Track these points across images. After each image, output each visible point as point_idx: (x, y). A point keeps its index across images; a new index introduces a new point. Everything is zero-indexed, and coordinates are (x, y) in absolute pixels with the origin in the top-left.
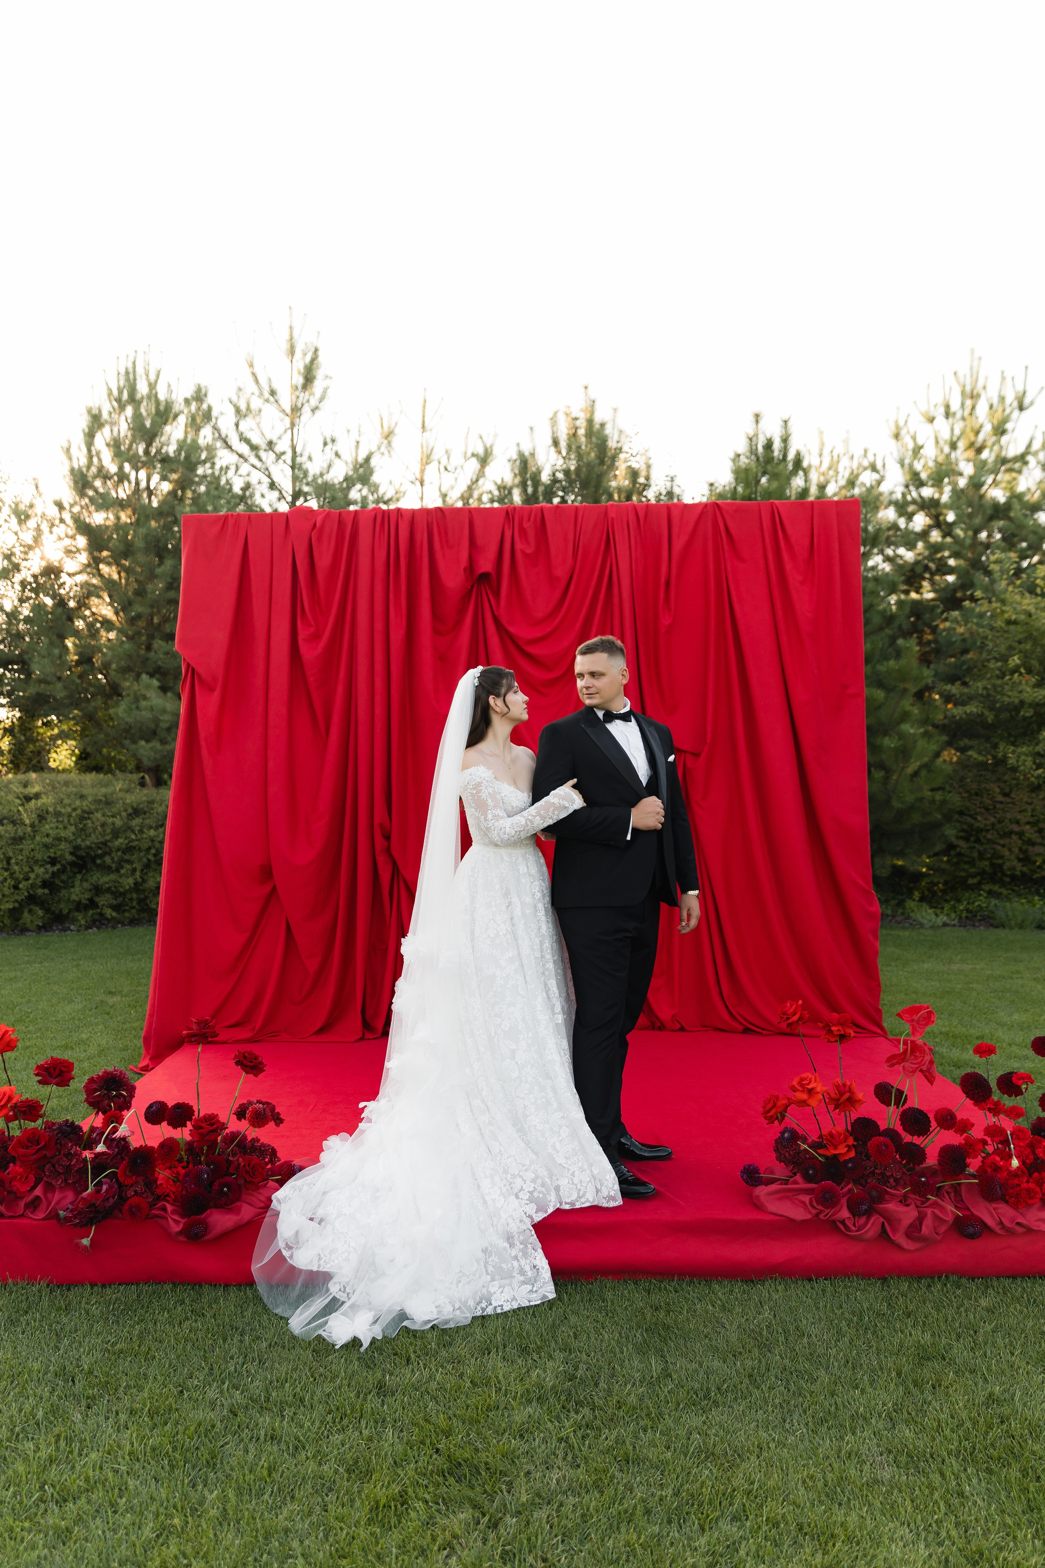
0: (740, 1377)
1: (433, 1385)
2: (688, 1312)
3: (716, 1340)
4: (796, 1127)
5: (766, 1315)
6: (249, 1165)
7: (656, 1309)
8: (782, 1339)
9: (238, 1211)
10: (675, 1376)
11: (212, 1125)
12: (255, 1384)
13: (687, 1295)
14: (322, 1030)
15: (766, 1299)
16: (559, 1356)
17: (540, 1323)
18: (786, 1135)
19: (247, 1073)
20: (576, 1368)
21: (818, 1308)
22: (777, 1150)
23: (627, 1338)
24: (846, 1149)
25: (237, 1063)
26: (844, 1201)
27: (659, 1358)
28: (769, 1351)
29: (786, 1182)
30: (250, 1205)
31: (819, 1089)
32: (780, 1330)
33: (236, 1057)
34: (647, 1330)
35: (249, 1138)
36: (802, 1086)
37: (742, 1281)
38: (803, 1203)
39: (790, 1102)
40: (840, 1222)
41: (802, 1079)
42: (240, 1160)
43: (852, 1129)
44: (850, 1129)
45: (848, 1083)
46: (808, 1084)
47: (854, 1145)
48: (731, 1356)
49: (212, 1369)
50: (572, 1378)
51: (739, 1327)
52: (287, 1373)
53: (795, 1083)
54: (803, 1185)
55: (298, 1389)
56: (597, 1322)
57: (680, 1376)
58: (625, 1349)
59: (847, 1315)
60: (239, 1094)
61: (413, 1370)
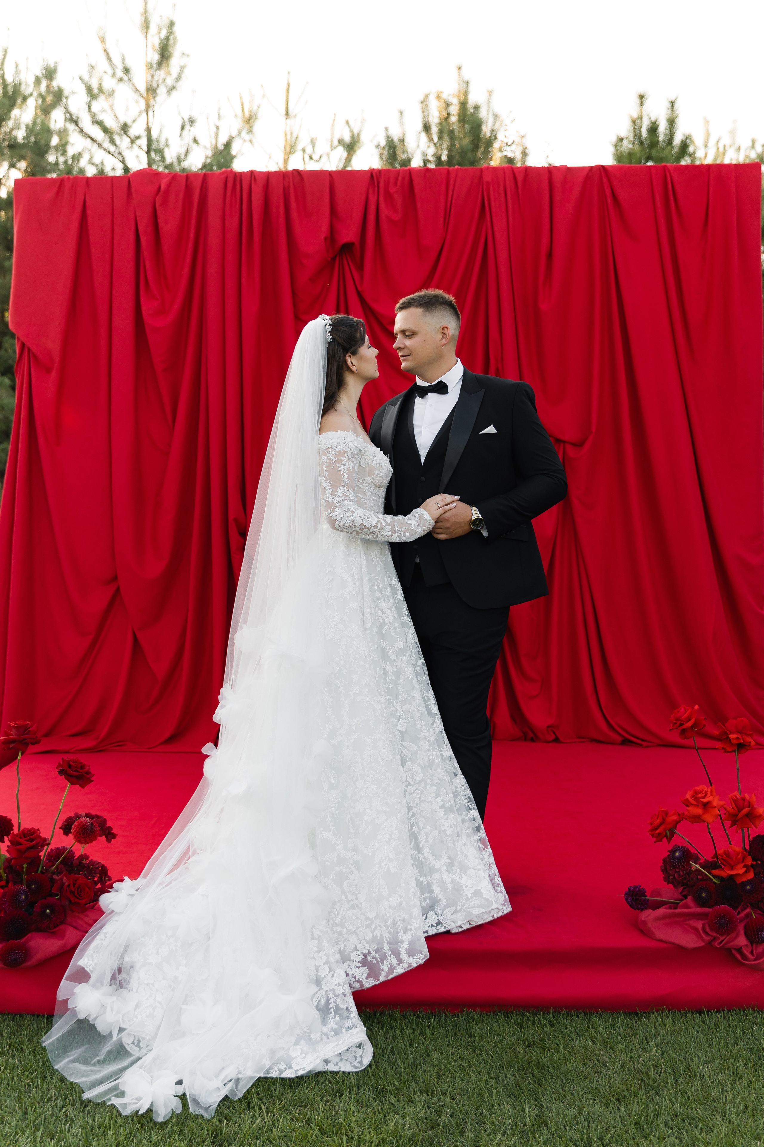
0: (625, 1126)
1: (277, 1133)
2: (565, 1050)
3: (598, 1081)
4: (687, 845)
5: (653, 1053)
6: (74, 885)
7: (530, 1045)
8: (671, 1080)
9: (62, 936)
10: (551, 1124)
11: (32, 840)
12: (73, 1131)
13: (563, 1029)
14: (171, 739)
15: (652, 1034)
16: (420, 1099)
17: (399, 1061)
18: (677, 854)
19: (72, 783)
20: (439, 1113)
21: (710, 1045)
22: (665, 871)
23: (497, 1078)
24: (744, 870)
25: (61, 772)
26: (741, 927)
27: (532, 1102)
28: (657, 1094)
29: (675, 906)
30: (76, 928)
31: (715, 803)
32: (669, 1070)
33: (59, 765)
34: (519, 1069)
35: (77, 855)
36: (697, 799)
37: (625, 1013)
38: (696, 930)
39: (681, 817)
40: (736, 950)
41: (696, 793)
42: (65, 878)
43: (750, 848)
44: (747, 848)
45: (747, 797)
46: (704, 797)
47: (752, 866)
48: (613, 1100)
49: (26, 1113)
50: (435, 1125)
51: (623, 1066)
52: (111, 1119)
53: (688, 796)
54: (695, 910)
55: (122, 1138)
56: (464, 1059)
57: (557, 1124)
58: (494, 1092)
59: (744, 1054)
60: (63, 807)
61: (253, 1116)
